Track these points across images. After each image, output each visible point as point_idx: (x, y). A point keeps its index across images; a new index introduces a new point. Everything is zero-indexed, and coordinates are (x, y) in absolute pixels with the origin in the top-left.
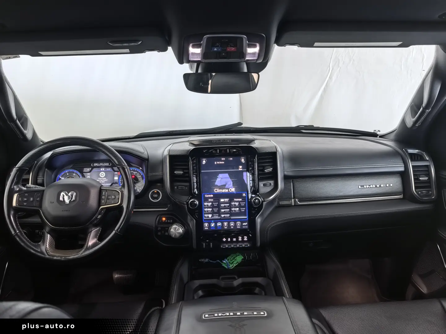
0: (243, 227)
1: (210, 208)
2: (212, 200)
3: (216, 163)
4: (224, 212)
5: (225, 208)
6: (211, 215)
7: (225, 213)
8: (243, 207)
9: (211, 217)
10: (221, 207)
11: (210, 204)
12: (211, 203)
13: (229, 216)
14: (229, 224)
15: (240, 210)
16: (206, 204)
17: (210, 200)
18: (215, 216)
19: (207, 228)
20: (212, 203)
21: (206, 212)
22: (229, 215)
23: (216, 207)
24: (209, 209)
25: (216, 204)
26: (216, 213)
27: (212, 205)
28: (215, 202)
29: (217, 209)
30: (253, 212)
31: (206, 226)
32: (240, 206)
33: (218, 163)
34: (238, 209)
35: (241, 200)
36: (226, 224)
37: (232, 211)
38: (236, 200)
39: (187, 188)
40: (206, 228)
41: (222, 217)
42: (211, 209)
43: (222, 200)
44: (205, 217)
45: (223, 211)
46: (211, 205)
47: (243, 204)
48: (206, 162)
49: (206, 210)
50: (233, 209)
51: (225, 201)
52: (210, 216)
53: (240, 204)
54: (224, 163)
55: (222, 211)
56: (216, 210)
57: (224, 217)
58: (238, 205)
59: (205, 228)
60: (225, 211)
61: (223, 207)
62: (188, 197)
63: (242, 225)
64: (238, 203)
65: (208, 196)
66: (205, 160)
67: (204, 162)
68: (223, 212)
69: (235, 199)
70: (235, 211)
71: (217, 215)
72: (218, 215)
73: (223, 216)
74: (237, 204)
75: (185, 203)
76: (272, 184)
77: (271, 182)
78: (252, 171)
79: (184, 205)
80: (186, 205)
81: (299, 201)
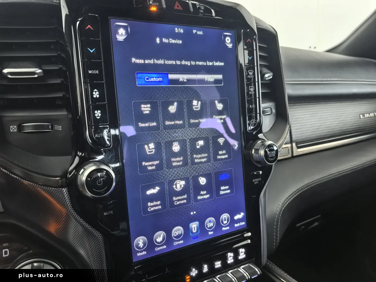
0: (236, 225)
3: (158, 40)
14: (202, 226)
19: (145, 253)
30: (256, 181)
31: (141, 245)
33: (165, 40)
36: (194, 226)
39: (59, 128)
40: (141, 252)
48: (127, 32)
54: (181, 42)
59: (139, 254)
62: (70, 157)
63: (232, 222)
66: (125, 28)
67: (121, 35)
75: (60, 181)
76: (274, 111)
77: (271, 106)
78: (251, 73)
79: (54, 188)
80: (63, 188)
81: (299, 148)
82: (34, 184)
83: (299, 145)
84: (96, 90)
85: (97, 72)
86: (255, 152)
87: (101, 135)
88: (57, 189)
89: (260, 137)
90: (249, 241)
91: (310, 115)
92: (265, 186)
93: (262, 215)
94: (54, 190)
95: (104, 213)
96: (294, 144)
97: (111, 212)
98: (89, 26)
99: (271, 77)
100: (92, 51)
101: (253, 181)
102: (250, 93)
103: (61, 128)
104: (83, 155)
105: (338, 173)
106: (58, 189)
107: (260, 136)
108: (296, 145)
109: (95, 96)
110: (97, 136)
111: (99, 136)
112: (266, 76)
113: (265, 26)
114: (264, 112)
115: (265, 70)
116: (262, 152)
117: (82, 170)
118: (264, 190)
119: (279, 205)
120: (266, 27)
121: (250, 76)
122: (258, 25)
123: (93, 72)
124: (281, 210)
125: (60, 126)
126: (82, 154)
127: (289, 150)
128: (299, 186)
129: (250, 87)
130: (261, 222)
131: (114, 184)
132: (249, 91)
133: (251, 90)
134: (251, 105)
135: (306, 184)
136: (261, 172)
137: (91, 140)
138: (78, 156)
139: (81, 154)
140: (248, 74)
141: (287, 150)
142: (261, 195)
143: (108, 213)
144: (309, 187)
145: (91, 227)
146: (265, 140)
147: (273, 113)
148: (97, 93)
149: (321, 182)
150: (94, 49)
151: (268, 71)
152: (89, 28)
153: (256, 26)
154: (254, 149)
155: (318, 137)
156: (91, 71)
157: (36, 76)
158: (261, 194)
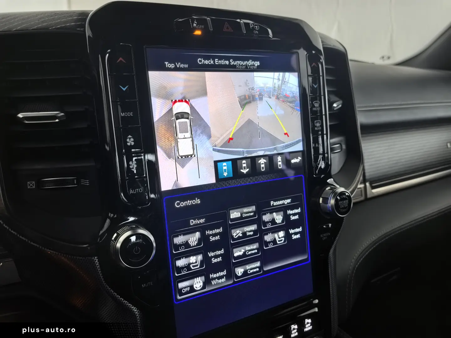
1: (194, 252)
2: (202, 221)
4: (244, 255)
5: (245, 241)
6: (203, 278)
7: (245, 260)
8: (295, 224)
9: (204, 287)
10: (234, 239)
11: (193, 239)
12: (198, 235)
13: (260, 268)
15: (288, 236)
16: (179, 240)
17: (193, 222)
18: (215, 279)
20: (203, 235)
21: (184, 273)
22: (258, 264)
23: (215, 246)
24: (193, 259)
25: (214, 235)
26: (217, 268)
27: (204, 239)
28: (212, 228)
29: (222, 251)
30: (324, 236)
32: (288, 224)
34: (282, 234)
35: (289, 201)
37: (267, 243)
38: (275, 204)
39: (87, 183)
41: (237, 277)
42: (200, 257)
43: (235, 214)
44: (181, 294)
45: (238, 253)
46: (200, 240)
47: (294, 214)
49: (180, 263)
50: (268, 238)
51: (244, 215)
52: (198, 283)
53: (286, 217)
55: (236, 255)
56: (216, 256)
57: (245, 273)
58: (283, 222)
60: (245, 253)
61: (239, 238)
64: (282, 213)
65: (183, 204)
68: (239, 257)
69: (272, 203)
70: (274, 242)
71: (221, 274)
72: (225, 273)
73: (240, 271)
74: (279, 218)
75: (89, 248)
76: (344, 147)
77: (341, 141)
78: (317, 105)
79: (81, 258)
80: (92, 257)
81: (373, 188)
82: (57, 253)
83: (374, 185)
84: (130, 136)
85: (131, 114)
86: (323, 201)
87: (137, 190)
88: (85, 258)
89: (329, 183)
90: (316, 310)
91: (387, 148)
92: (335, 242)
93: (331, 277)
94: (81, 259)
95: (142, 285)
96: (368, 184)
97: (150, 283)
98: (121, 59)
99: (340, 106)
100: (124, 89)
101: (321, 236)
102: (316, 129)
103: (88, 183)
104: (116, 216)
105: (422, 219)
106: (87, 258)
107: (330, 181)
108: (371, 184)
109: (129, 144)
110: (132, 192)
111: (135, 192)
112: (335, 105)
113: (332, 45)
114: (332, 150)
115: (333, 98)
116: (332, 202)
117: (115, 235)
118: (333, 246)
119: (352, 262)
120: (334, 46)
121: (315, 108)
122: (324, 44)
123: (126, 114)
124: (354, 268)
125: (88, 181)
126: (114, 216)
127: (361, 191)
128: (375, 237)
129: (316, 122)
130: (331, 285)
131: (154, 252)
132: (314, 126)
133: (317, 125)
134: (317, 144)
135: (383, 234)
136: (330, 225)
137: (125, 198)
138: (109, 218)
139: (112, 215)
140: (314, 106)
141: (360, 192)
142: (330, 253)
143: (147, 285)
144: (387, 238)
145: (126, 302)
146: (336, 186)
147: (343, 150)
148: (132, 140)
149: (402, 230)
150: (127, 87)
151: (336, 99)
152: (121, 61)
153: (323, 45)
154: (322, 197)
155: (397, 174)
156: (124, 113)
157: (57, 120)
158: (330, 251)
